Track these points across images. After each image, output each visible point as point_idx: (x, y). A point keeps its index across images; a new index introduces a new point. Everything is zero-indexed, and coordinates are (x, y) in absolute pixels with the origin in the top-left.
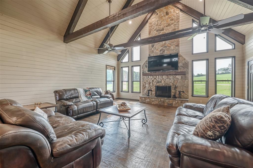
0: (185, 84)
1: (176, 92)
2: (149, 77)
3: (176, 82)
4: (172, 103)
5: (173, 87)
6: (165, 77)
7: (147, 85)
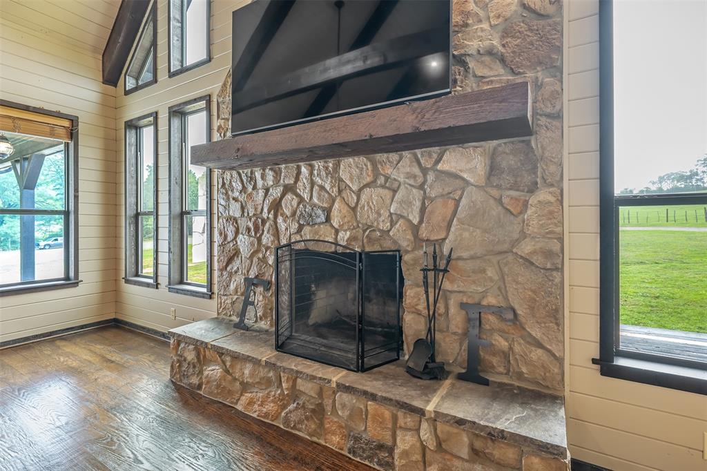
0: (523, 235)
1: (441, 309)
2: (252, 178)
3: (440, 211)
4: (386, 438)
5: (416, 261)
6: (355, 172)
7: (244, 242)
